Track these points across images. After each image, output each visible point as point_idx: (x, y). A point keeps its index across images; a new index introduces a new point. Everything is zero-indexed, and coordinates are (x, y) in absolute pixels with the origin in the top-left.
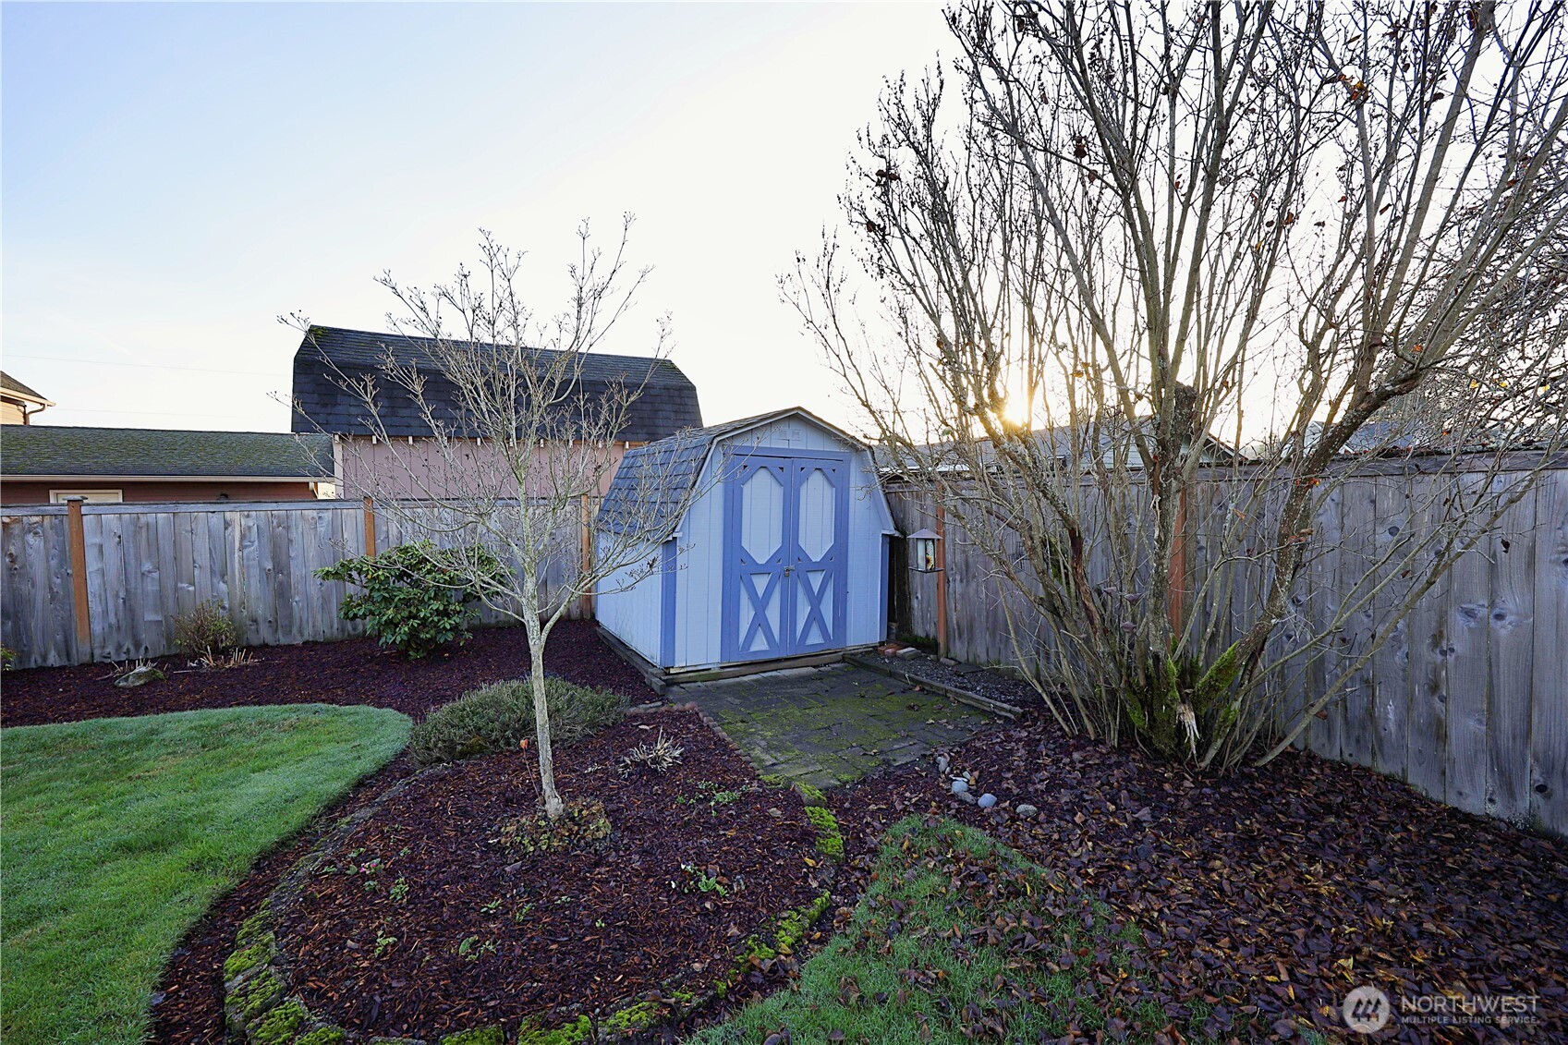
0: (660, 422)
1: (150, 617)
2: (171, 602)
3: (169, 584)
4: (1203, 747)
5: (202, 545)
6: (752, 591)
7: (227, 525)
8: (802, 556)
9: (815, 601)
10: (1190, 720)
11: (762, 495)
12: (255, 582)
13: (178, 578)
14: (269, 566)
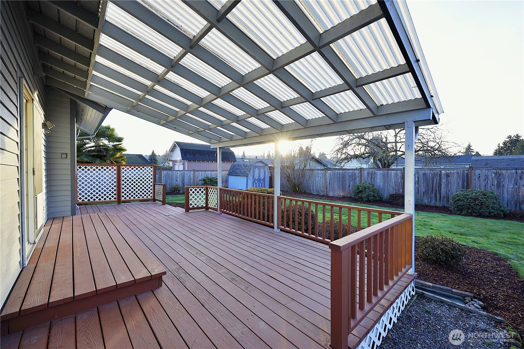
0: (230, 158)
1: (168, 187)
2: (171, 185)
3: (171, 182)
4: (298, 191)
5: (175, 176)
6: (255, 182)
7: (178, 174)
8: (261, 179)
9: (262, 184)
10: (297, 188)
11: (257, 171)
12: (180, 182)
13: (172, 181)
14: (182, 180)
